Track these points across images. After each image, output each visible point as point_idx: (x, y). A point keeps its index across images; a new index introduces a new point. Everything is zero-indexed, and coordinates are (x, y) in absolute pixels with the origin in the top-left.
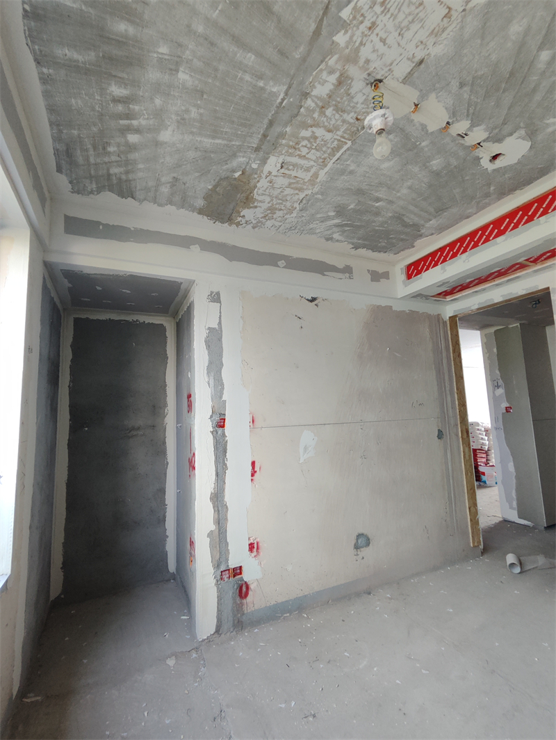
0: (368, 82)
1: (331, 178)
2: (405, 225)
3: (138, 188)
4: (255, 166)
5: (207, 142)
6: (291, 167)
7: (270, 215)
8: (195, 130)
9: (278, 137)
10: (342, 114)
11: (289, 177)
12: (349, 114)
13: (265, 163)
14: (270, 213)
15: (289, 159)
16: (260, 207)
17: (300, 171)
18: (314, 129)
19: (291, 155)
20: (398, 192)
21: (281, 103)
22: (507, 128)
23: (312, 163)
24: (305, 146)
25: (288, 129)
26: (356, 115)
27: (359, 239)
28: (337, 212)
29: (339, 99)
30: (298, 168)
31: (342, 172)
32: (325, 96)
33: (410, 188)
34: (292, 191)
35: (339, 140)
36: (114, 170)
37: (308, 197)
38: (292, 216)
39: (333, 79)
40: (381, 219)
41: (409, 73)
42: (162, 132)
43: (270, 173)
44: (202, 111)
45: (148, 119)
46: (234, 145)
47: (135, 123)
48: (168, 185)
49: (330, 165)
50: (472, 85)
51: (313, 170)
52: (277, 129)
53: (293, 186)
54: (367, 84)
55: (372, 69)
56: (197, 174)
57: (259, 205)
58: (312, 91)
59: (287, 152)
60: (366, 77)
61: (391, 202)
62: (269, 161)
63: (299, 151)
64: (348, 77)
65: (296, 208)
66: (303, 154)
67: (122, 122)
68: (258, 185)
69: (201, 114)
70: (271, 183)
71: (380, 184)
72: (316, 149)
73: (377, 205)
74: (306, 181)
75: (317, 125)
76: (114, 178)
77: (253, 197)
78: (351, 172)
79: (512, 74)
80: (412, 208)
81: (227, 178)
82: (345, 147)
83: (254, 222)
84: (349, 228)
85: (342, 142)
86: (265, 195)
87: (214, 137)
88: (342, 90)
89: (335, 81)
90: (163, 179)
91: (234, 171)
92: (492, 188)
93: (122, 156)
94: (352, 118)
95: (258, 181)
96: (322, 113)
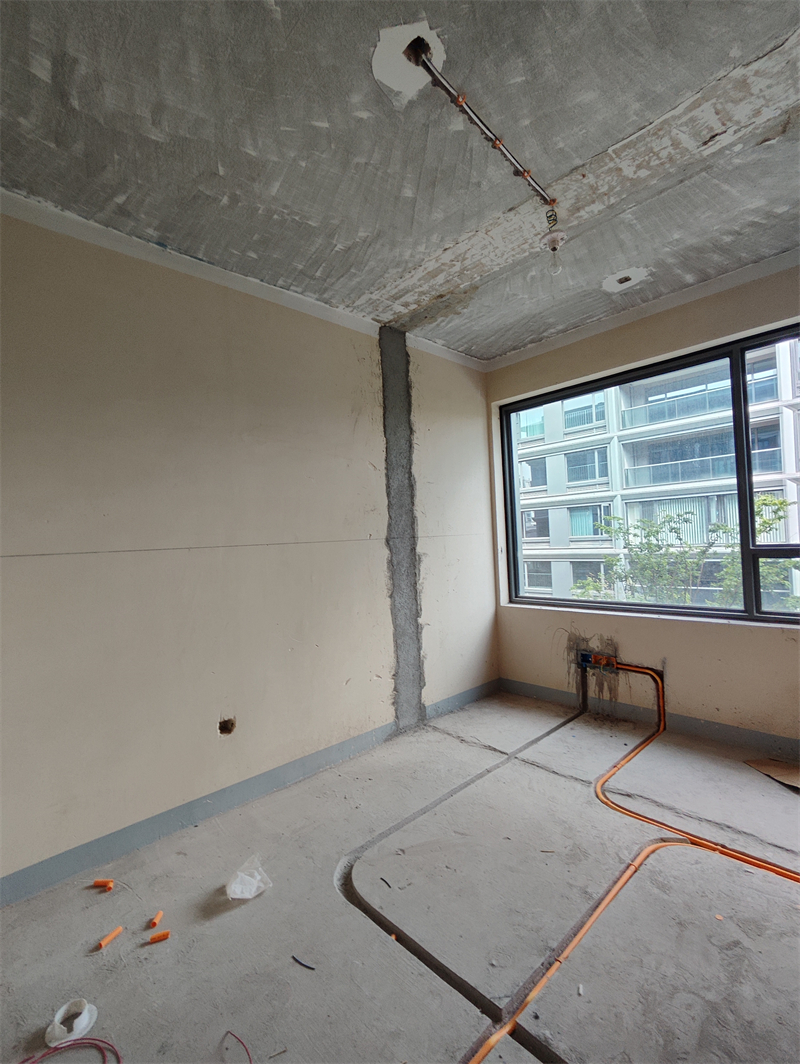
6: (705, 132)
9: (673, 176)
10: (595, 184)
12: (589, 183)
18: (631, 176)
19: (685, 151)
21: (635, 206)
23: (675, 131)
24: (659, 158)
25: (654, 182)
29: (588, 197)
31: (654, 101)
32: (597, 202)
34: (757, 82)
35: (618, 156)
39: (582, 213)
41: (523, 204)
49: (659, 121)
50: (468, 183)
51: (686, 118)
53: (742, 95)
54: (558, 203)
58: (603, 209)
62: (716, 150)
63: (670, 154)
66: (670, 148)
72: (652, 152)
74: (714, 100)
75: (625, 180)
82: (619, 145)
85: (616, 153)
88: (580, 203)
94: (588, 179)
96: (611, 188)
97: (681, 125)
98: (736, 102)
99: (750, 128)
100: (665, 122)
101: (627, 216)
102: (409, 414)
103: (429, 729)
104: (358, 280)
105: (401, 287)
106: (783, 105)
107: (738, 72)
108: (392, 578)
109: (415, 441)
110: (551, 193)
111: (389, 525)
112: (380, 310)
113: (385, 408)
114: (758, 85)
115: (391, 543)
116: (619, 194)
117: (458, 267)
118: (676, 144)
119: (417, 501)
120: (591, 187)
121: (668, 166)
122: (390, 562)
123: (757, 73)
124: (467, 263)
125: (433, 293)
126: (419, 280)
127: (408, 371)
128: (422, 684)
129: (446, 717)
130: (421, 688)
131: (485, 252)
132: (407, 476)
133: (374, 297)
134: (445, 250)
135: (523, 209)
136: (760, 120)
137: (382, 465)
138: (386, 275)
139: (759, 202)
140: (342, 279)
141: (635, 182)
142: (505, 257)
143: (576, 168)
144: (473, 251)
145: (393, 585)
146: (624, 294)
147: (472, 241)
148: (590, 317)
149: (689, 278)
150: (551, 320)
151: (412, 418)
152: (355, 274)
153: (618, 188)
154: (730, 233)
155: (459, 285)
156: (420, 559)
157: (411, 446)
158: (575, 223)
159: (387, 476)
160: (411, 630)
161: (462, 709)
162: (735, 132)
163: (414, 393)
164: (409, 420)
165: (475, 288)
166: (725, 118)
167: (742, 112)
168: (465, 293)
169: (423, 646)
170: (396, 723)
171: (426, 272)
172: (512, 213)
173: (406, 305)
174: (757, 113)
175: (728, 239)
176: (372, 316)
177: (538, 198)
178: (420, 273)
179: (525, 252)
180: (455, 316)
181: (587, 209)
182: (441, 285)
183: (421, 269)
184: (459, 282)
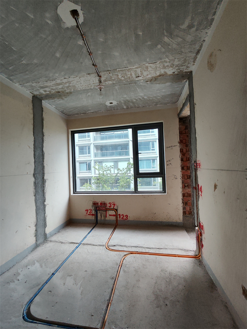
18: (120, 78)
24: (127, 76)
51: (135, 70)
97: (133, 71)
98: (145, 71)
99: (146, 77)
100: (131, 69)
101: (116, 87)
102: (43, 129)
103: (49, 242)
104: (28, 76)
105: (45, 85)
106: (152, 75)
107: (147, 65)
108: (35, 189)
109: (44, 139)
110: (101, 74)
111: (35, 169)
112: (35, 90)
113: (34, 126)
114: (150, 69)
115: (35, 176)
116: (117, 81)
117: (67, 85)
118: (131, 75)
119: (45, 160)
120: (111, 77)
121: (128, 79)
122: (35, 183)
123: (150, 66)
124: (71, 85)
125: (57, 90)
126: (53, 85)
127: (42, 114)
128: (46, 226)
129: (54, 236)
130: (45, 227)
131: (77, 83)
132: (41, 151)
133: (33, 85)
134: (65, 78)
135: (92, 75)
136: (148, 77)
137: (32, 147)
138: (41, 79)
139: (142, 94)
140: (21, 74)
141: (121, 80)
142: (83, 87)
143: (109, 70)
144: (74, 82)
145: (36, 191)
146: (110, 107)
147: (74, 79)
148: (100, 110)
149: (125, 107)
150: (90, 109)
151: (44, 131)
152: (28, 74)
153: (116, 80)
154: (135, 99)
155: (66, 91)
156: (45, 181)
157: (43, 141)
158: (104, 84)
159: (34, 151)
160: (42, 207)
161: (59, 232)
162: (143, 77)
163: (44, 122)
164: (43, 131)
165: (71, 93)
166: (142, 74)
167: (145, 73)
168: (67, 93)
169: (46, 212)
170: (36, 243)
171: (56, 83)
172: (88, 75)
173: (45, 91)
174: (147, 75)
175: (134, 100)
176: (30, 91)
177: (97, 74)
178: (54, 82)
179: (89, 87)
180: (62, 100)
181: (108, 82)
182: (60, 88)
183: (55, 81)
184: (66, 89)
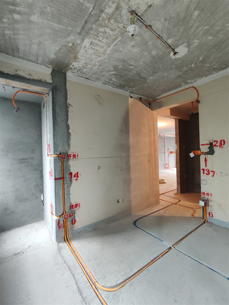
0: (129, 11)
1: (112, 53)
2: (141, 77)
3: (20, 43)
4: (79, 42)
5: (56, 26)
6: (95, 45)
7: (85, 66)
8: (49, 18)
9: (89, 29)
10: (117, 23)
11: (94, 49)
12: (120, 24)
13: (83, 41)
14: (86, 65)
15: (94, 41)
16: (81, 62)
17: (99, 48)
19: (95, 39)
20: (139, 63)
21: (91, 13)
22: (181, 42)
23: (104, 45)
25: (94, 26)
26: (123, 25)
27: (122, 81)
28: (114, 68)
29: (116, 16)
30: (98, 46)
31: (117, 51)
32: (111, 13)
33: (143, 62)
34: (95, 57)
35: (116, 36)
36: (7, 32)
37: (102, 60)
38: (95, 68)
39: (114, 6)
40: (131, 74)
41: (146, 10)
42: (32, 16)
43: (85, 46)
44: (53, 9)
45: (24, 8)
46: (69, 30)
47: (17, 8)
48: (36, 45)
49: (112, 47)
50: (169, 20)
51: (105, 48)
52: (89, 26)
53: (95, 54)
54: (128, 12)
55: (130, 5)
56: (51, 41)
57: (81, 61)
58: (105, 10)
59: (93, 37)
60: (128, 8)
61: (136, 67)
62: (85, 40)
63: (99, 38)
64: (120, 7)
65: (97, 65)
66: (101, 40)
67: (10, 7)
68: (80, 51)
69: (52, 11)
70: (86, 51)
71: (132, 58)
72: (106, 38)
73: (130, 67)
74: (101, 52)
75: (106, 26)
76: (7, 36)
77: (78, 57)
78: (121, 51)
79: (184, 18)
80: (144, 70)
81: (66, 46)
82: (118, 39)
83: (78, 69)
84: (118, 76)
85: (117, 37)
86: (83, 56)
87: (59, 24)
88: (118, 12)
89: (115, 7)
90: (34, 41)
91: (69, 43)
92: (173, 66)
93: (11, 25)
94: (121, 26)
95: (80, 50)
135: (143, 8)
177: (139, 14)
